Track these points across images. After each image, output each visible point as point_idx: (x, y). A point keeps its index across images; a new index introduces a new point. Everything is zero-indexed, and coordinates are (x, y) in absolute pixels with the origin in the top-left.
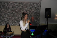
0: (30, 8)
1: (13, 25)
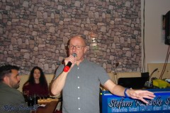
0: (109, 12)
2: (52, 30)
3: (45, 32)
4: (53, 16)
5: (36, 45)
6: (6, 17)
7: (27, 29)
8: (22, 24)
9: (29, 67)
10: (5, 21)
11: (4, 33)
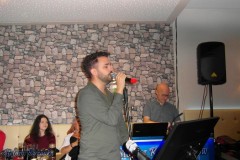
0: (133, 46)
1: (62, 123)
2: (63, 69)
3: (54, 72)
4: (64, 52)
5: (44, 87)
6: (8, 53)
7: (33, 68)
8: (27, 62)
9: (33, 115)
10: (6, 59)
11: (4, 73)
